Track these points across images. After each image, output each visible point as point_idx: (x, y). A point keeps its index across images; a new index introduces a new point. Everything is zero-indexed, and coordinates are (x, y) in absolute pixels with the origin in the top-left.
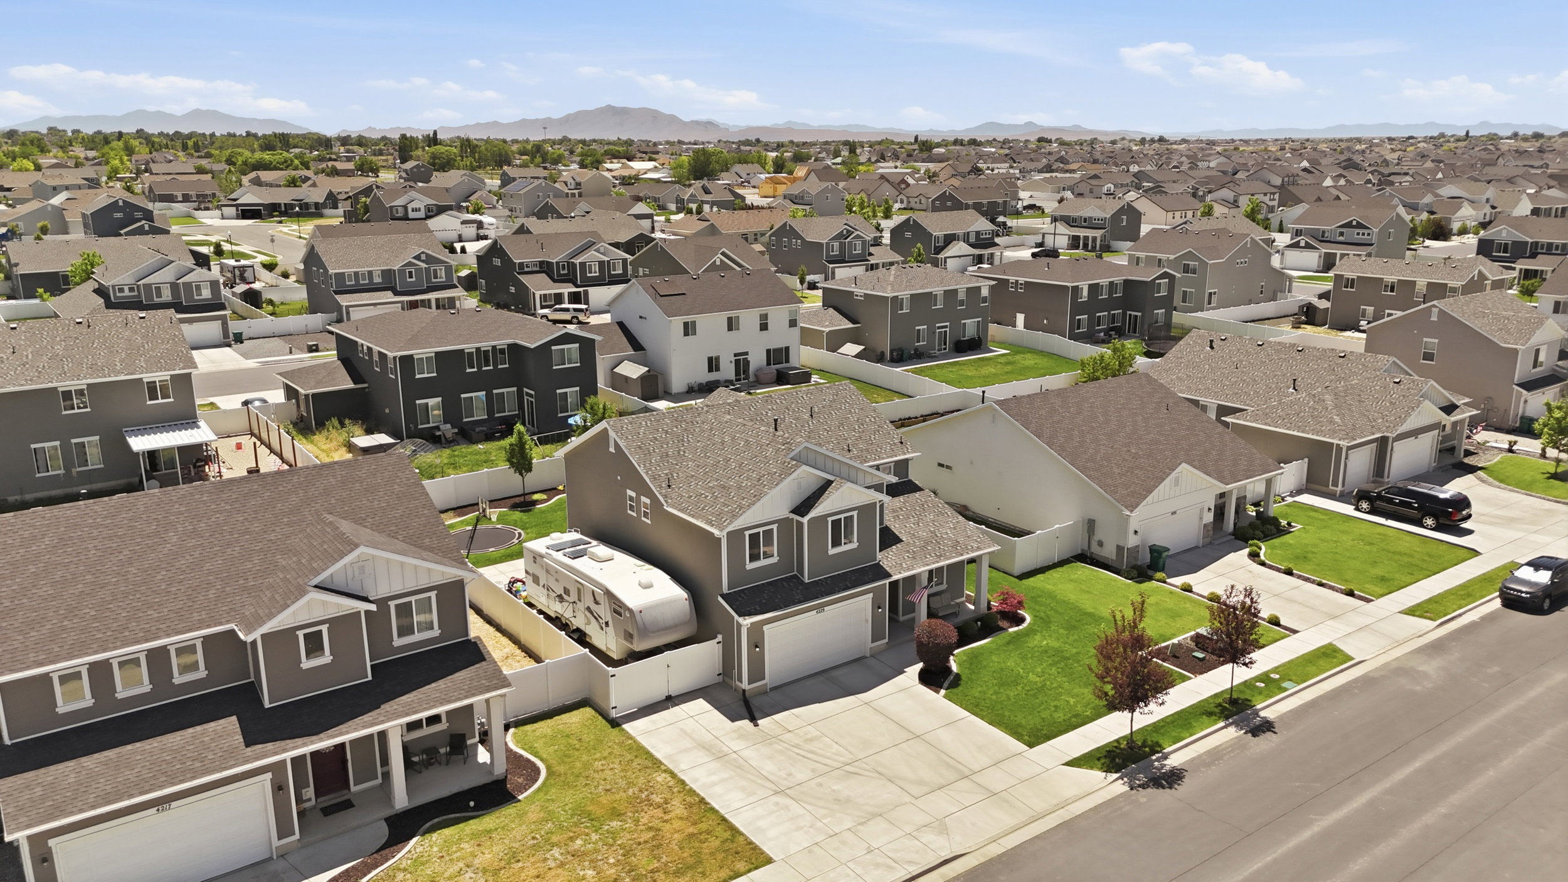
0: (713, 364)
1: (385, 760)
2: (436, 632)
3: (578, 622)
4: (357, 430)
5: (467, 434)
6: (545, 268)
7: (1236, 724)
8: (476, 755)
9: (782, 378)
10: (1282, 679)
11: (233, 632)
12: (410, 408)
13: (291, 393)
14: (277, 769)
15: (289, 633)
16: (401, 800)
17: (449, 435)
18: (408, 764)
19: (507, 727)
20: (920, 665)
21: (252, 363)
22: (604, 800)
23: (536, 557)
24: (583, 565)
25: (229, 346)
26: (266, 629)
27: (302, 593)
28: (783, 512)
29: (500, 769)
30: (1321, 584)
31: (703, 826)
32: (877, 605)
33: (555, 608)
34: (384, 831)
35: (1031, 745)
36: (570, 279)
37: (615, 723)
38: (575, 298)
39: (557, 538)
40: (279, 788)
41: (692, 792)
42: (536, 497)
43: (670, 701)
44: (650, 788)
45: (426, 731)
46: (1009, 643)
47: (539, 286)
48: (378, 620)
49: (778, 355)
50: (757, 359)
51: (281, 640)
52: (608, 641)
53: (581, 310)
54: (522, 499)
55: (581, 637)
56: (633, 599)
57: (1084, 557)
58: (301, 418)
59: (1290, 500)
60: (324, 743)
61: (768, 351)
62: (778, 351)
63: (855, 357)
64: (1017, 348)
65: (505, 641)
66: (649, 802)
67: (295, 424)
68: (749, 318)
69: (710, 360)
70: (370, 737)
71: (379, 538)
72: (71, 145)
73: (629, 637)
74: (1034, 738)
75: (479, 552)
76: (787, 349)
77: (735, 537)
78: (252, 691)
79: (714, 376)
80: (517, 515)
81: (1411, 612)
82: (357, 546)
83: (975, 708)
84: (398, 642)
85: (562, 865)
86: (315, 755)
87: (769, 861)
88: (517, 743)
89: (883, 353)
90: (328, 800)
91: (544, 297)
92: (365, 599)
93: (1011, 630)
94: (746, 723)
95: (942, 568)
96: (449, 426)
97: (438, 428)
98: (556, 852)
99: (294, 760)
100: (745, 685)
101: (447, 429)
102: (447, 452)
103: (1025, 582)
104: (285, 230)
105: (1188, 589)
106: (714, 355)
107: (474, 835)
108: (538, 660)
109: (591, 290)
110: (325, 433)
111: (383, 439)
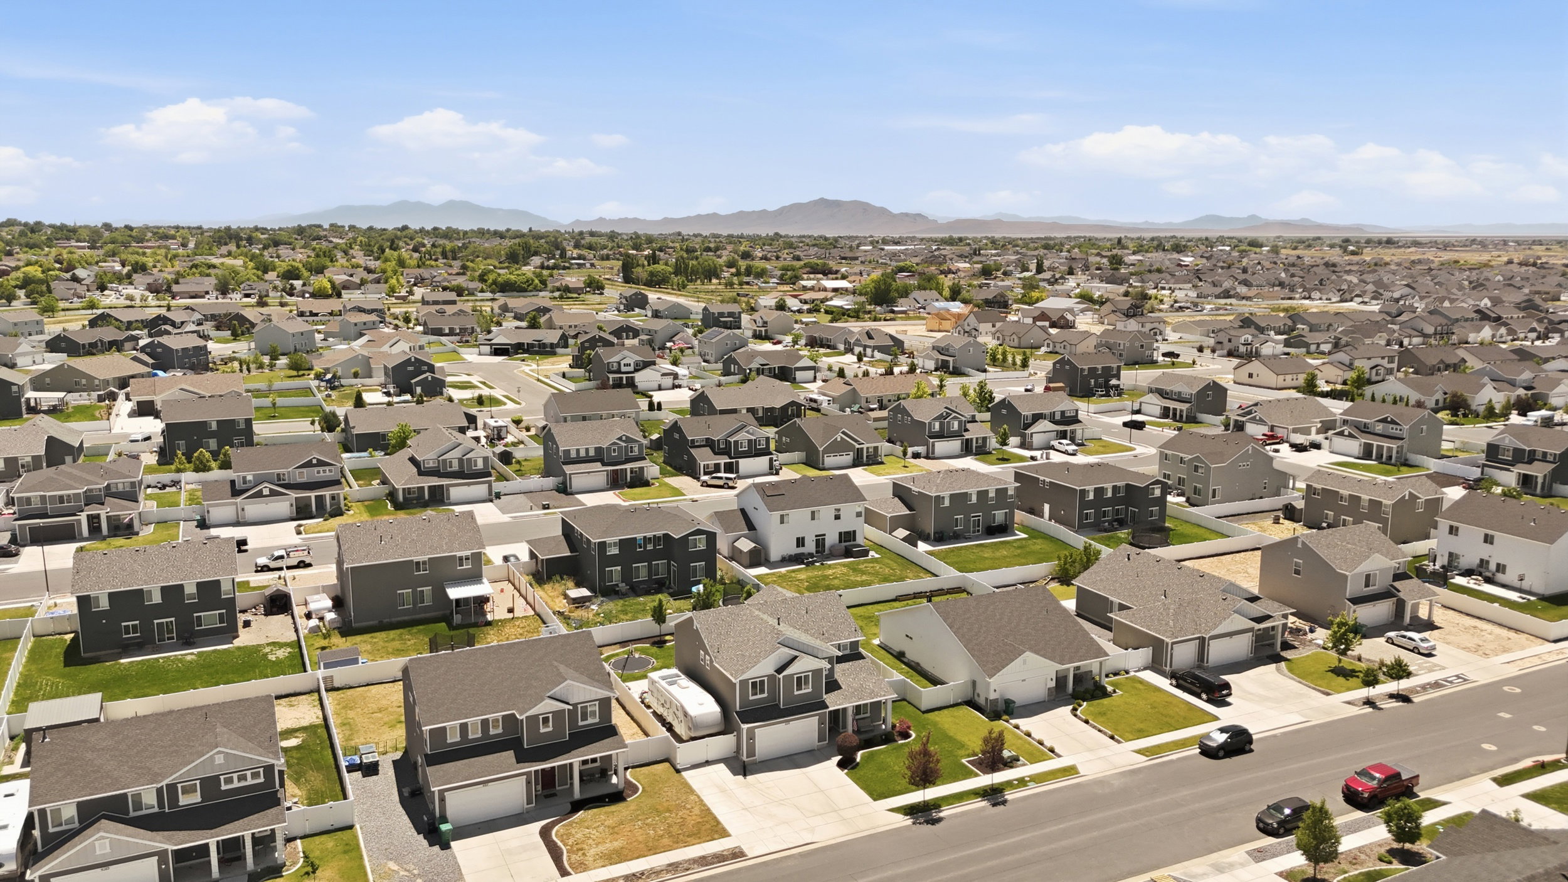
0: (800, 542)
1: (572, 778)
2: (597, 720)
3: (669, 719)
4: (570, 584)
5: (636, 590)
6: (710, 443)
7: (987, 800)
8: (611, 779)
9: (848, 553)
10: (1030, 781)
11: (513, 715)
12: (602, 572)
13: (533, 555)
14: (528, 774)
15: (536, 716)
16: (577, 794)
17: (624, 590)
18: (581, 780)
19: (626, 769)
20: (839, 757)
21: (506, 518)
22: (665, 804)
23: (653, 682)
24: (673, 689)
25: (491, 501)
26: (528, 714)
27: (543, 700)
28: (771, 671)
29: (621, 786)
30: (1100, 731)
31: (705, 819)
32: (821, 722)
33: (660, 711)
34: (569, 807)
35: (875, 800)
36: (726, 452)
37: (678, 771)
38: (729, 468)
39: (665, 672)
40: (528, 783)
41: (705, 805)
42: (667, 638)
43: (707, 763)
44: (686, 801)
45: (590, 766)
46: (895, 749)
47: (705, 458)
48: (572, 713)
49: (848, 536)
50: (832, 539)
51: (533, 720)
52: (680, 729)
53: (730, 479)
54: (659, 638)
55: (670, 728)
56: (693, 711)
57: (971, 703)
58: (538, 571)
59: (1132, 674)
60: (547, 765)
61: (840, 534)
62: (847, 533)
63: (902, 540)
64: (1035, 533)
65: (635, 725)
66: (684, 807)
67: (534, 575)
68: (826, 512)
69: (798, 539)
70: (566, 765)
71: (577, 675)
72: (351, 248)
73: (690, 729)
74: (877, 796)
75: (629, 672)
76: (854, 532)
77: (744, 683)
78: (519, 740)
79: (801, 550)
80: (655, 649)
81: (1139, 752)
82: (566, 680)
83: (858, 781)
84: (581, 723)
85: (641, 828)
86: (543, 770)
87: (729, 835)
88: (631, 776)
89: (929, 535)
90: (547, 792)
91: (706, 466)
92: (568, 703)
93: (900, 742)
94: (741, 777)
95: (867, 704)
96: (624, 584)
97: (617, 585)
98: (640, 823)
99: (535, 771)
100: (744, 758)
101: (623, 586)
102: (621, 602)
103: (926, 715)
104: (527, 369)
105: (1017, 727)
106: (800, 536)
107: (606, 813)
108: (646, 734)
109: (740, 460)
110: (551, 584)
111: (584, 592)
